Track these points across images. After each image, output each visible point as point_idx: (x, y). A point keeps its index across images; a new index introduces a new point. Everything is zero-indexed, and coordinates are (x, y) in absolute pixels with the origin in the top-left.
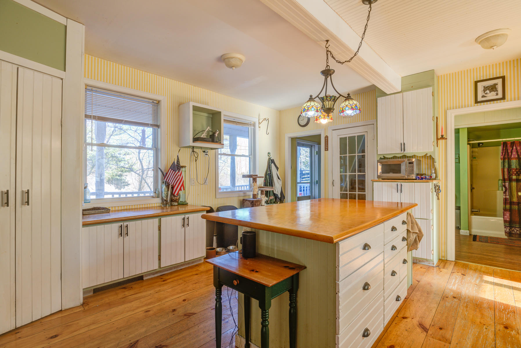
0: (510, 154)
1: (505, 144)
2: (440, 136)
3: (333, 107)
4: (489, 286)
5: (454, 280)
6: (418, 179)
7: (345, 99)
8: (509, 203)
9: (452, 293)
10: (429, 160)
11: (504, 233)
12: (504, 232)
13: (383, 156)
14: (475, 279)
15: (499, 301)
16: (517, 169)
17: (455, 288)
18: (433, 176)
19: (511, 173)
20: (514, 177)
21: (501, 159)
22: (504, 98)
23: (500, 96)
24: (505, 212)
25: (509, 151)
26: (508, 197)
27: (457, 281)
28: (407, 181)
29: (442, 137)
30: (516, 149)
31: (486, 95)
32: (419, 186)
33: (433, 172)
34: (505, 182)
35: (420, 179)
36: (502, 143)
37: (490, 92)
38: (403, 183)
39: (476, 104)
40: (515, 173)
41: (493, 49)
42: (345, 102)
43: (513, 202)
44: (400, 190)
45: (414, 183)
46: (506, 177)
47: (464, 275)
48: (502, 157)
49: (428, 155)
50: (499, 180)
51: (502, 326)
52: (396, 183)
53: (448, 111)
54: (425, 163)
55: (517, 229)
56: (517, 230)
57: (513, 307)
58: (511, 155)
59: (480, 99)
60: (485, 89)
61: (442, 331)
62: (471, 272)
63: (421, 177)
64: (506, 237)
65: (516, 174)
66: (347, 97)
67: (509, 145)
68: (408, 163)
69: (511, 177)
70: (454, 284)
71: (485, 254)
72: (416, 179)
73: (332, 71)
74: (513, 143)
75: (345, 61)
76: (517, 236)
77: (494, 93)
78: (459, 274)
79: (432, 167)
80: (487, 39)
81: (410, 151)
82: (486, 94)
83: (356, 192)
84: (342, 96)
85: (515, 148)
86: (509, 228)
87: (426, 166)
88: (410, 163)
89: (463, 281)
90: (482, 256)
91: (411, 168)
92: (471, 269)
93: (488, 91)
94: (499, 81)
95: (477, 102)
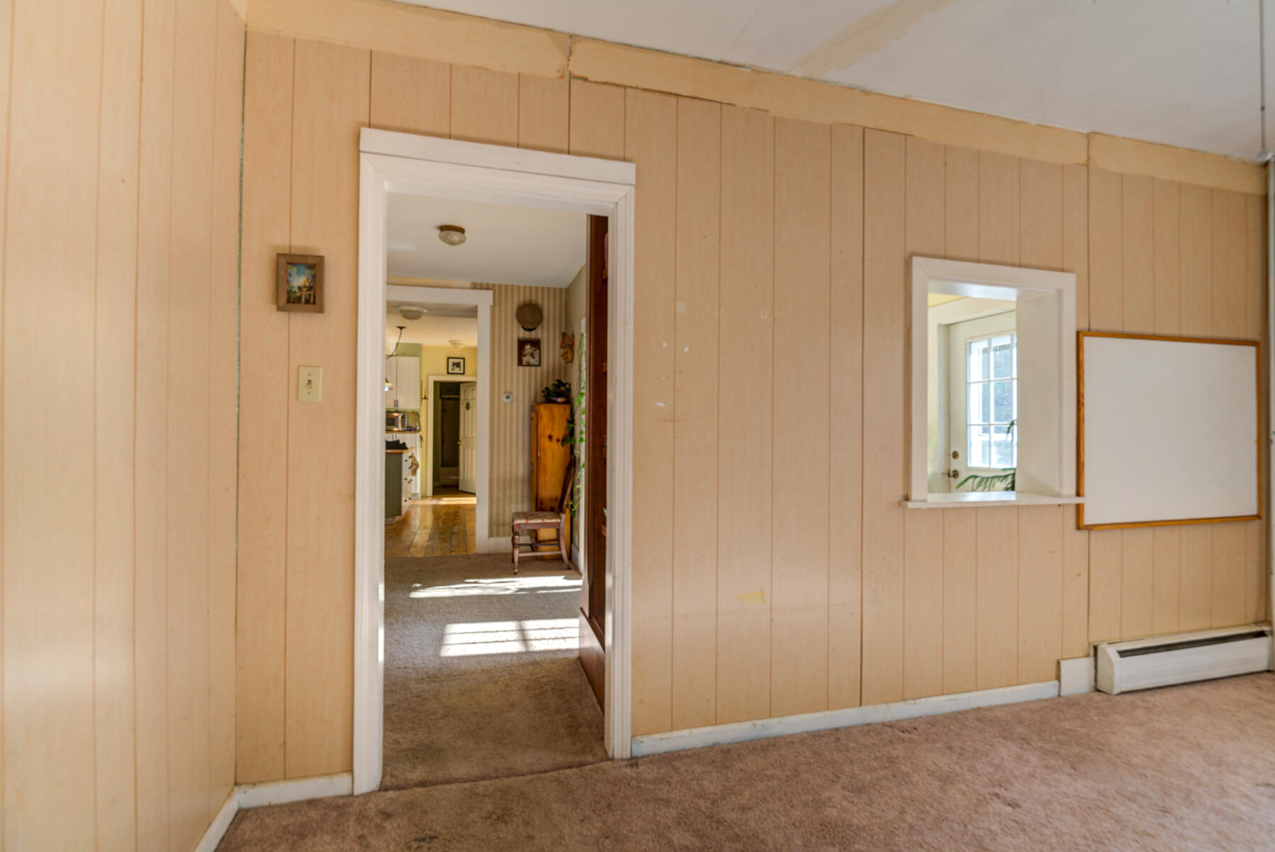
2: (423, 397)
6: (407, 431)
18: (418, 429)
22: (464, 374)
23: (462, 372)
29: (425, 398)
33: (418, 425)
38: (398, 434)
49: (416, 411)
52: (392, 434)
53: (429, 376)
59: (450, 371)
60: (454, 364)
63: (411, 428)
77: (458, 369)
79: (417, 422)
81: (402, 407)
87: (414, 420)
88: (402, 417)
91: (404, 422)
94: (461, 361)
95: (448, 373)
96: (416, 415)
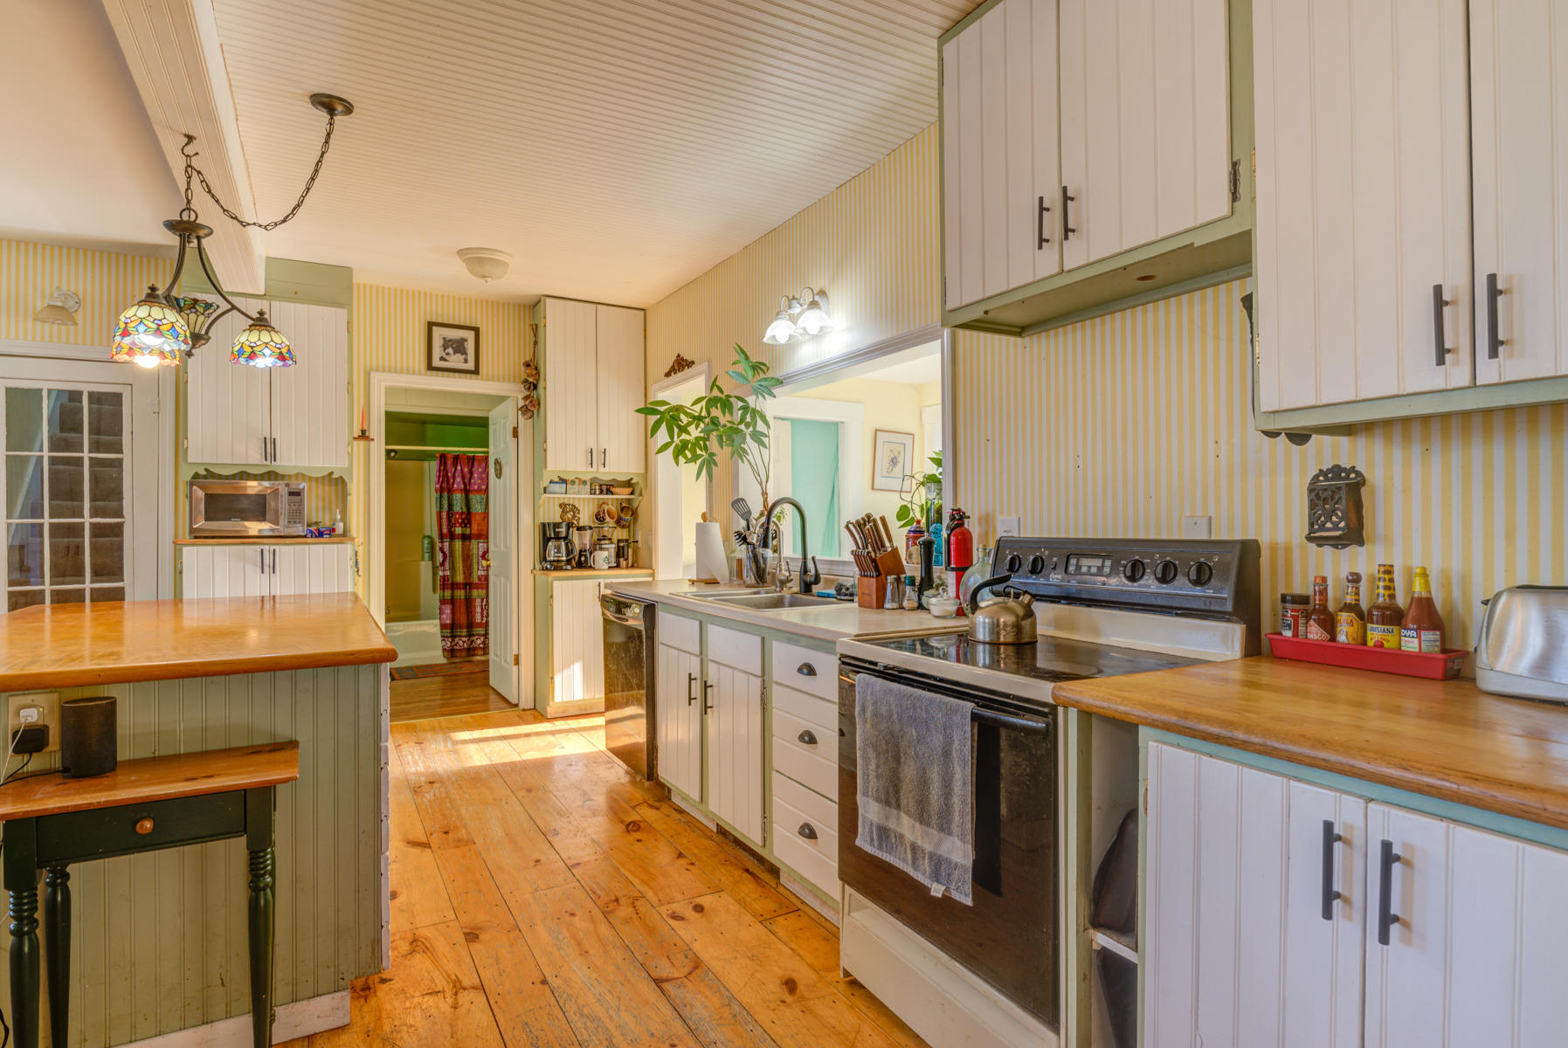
0: (452, 481)
1: (443, 458)
2: (357, 433)
3: (207, 332)
4: (472, 748)
5: (410, 758)
6: (309, 535)
7: (252, 322)
8: (450, 586)
9: (423, 779)
10: (327, 488)
11: (440, 653)
12: (441, 651)
13: (206, 470)
14: (442, 744)
15: (498, 761)
16: (462, 513)
17: (421, 768)
18: (339, 528)
19: (453, 521)
20: (458, 530)
21: (436, 490)
22: (476, 371)
24: (443, 607)
25: (449, 475)
26: (448, 573)
27: (417, 757)
28: (287, 541)
29: (363, 437)
30: (462, 470)
31: (447, 357)
32: (317, 552)
33: (339, 517)
34: (442, 542)
35: (316, 537)
36: (438, 455)
37: (455, 353)
38: (278, 547)
39: (429, 372)
40: (460, 521)
41: (486, 281)
42: (248, 332)
43: (457, 584)
44: (268, 566)
45: (307, 546)
46: (445, 530)
47: (422, 743)
48: (438, 486)
49: (334, 476)
50: (425, 537)
51: (524, 791)
52: (258, 548)
53: (373, 374)
54: (317, 496)
55: (464, 639)
56: (464, 642)
57: (520, 762)
58: (453, 484)
59: (436, 363)
60: (447, 344)
61: (450, 835)
62: (429, 735)
63: (321, 533)
64: (444, 661)
65: (461, 523)
66: (258, 319)
67: (449, 462)
68: (287, 493)
69: (452, 530)
70: (416, 763)
71: (427, 698)
72: (305, 536)
73: (206, 231)
74: (456, 458)
75: (254, 224)
76: (464, 654)
77: (459, 357)
78: (410, 744)
79: (333, 506)
80: (481, 261)
81: (288, 461)
82: (448, 354)
83: (84, 583)
84: (240, 311)
85: (459, 468)
86: (450, 640)
87: (320, 504)
88: (291, 494)
89: (426, 753)
90: (427, 703)
91: (294, 508)
92: (424, 730)
93: (450, 350)
94: (470, 335)
95: (430, 367)
96: (337, 484)
